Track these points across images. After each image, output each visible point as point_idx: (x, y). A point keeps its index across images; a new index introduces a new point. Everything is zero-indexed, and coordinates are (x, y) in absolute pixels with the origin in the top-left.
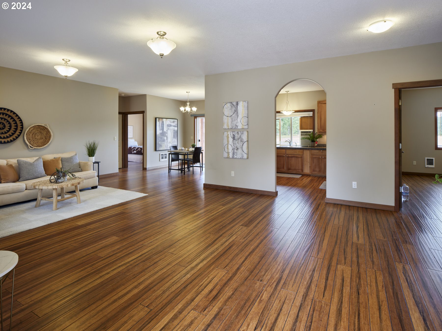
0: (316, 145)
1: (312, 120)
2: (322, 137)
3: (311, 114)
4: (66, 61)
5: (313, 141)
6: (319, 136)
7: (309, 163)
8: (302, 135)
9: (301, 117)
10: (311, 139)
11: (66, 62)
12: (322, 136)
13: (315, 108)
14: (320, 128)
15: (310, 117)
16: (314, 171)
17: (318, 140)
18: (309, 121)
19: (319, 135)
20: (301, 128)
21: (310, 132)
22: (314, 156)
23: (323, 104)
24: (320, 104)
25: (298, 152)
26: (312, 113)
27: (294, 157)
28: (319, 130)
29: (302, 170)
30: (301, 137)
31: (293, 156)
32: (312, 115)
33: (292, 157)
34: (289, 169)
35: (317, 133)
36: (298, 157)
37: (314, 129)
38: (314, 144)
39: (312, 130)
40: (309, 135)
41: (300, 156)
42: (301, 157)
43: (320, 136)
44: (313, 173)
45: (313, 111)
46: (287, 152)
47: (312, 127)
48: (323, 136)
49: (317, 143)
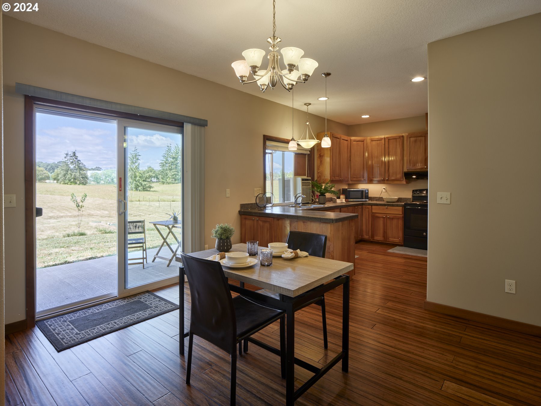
8: (303, 184)
9: (295, 154)
32: (309, 153)
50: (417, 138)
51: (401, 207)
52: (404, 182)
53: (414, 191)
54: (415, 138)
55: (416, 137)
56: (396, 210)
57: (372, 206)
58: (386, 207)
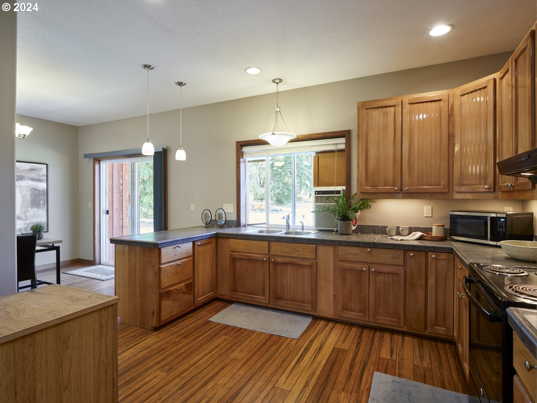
0: (354, 228)
1: (343, 160)
2: (370, 206)
3: (340, 143)
5: (345, 218)
6: (361, 202)
7: (332, 284)
8: (317, 200)
9: (317, 153)
10: (339, 213)
12: (370, 204)
13: (352, 125)
14: (364, 181)
15: (339, 151)
16: (345, 308)
17: (359, 213)
18: (337, 163)
19: (362, 199)
20: (318, 182)
21: (338, 192)
22: (347, 265)
23: (372, 110)
24: (365, 111)
25: (301, 250)
26: (343, 140)
27: (290, 264)
28: (361, 186)
29: (314, 304)
30: (317, 206)
31: (287, 260)
32: (343, 147)
33: (285, 264)
34: (279, 298)
35: (356, 194)
36: (304, 266)
37: (348, 184)
38: (348, 227)
39: (344, 188)
40: (336, 202)
41: (307, 263)
42: (311, 266)
43: (363, 204)
44: (344, 315)
45: (345, 134)
46: (272, 249)
47: (344, 180)
48: (372, 204)
49: (356, 224)
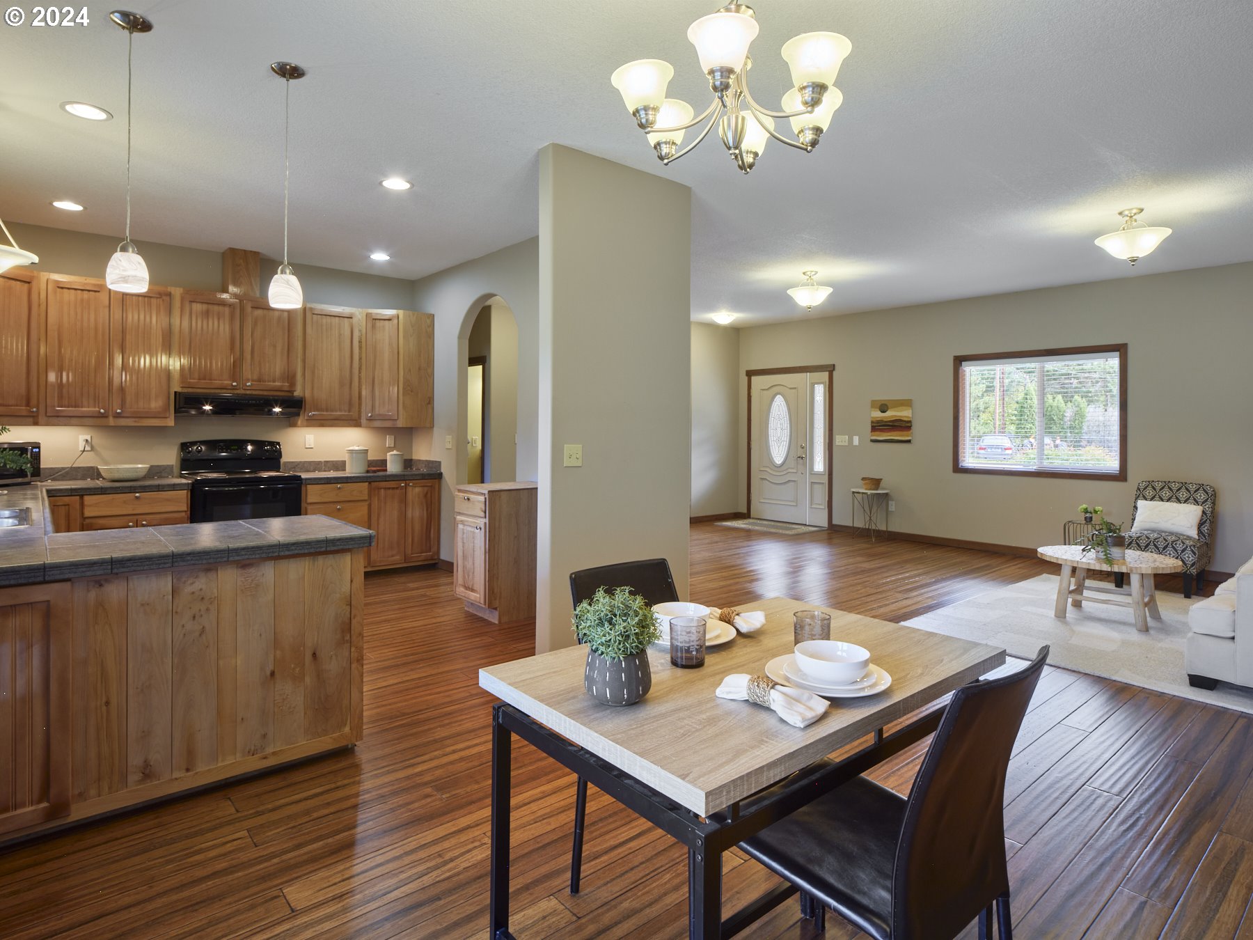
4: (1129, 215)
11: (1131, 217)
50: (211, 307)
51: (186, 491)
52: (170, 422)
53: (184, 446)
54: (205, 306)
55: (208, 303)
56: (168, 500)
57: (82, 496)
58: (137, 495)
